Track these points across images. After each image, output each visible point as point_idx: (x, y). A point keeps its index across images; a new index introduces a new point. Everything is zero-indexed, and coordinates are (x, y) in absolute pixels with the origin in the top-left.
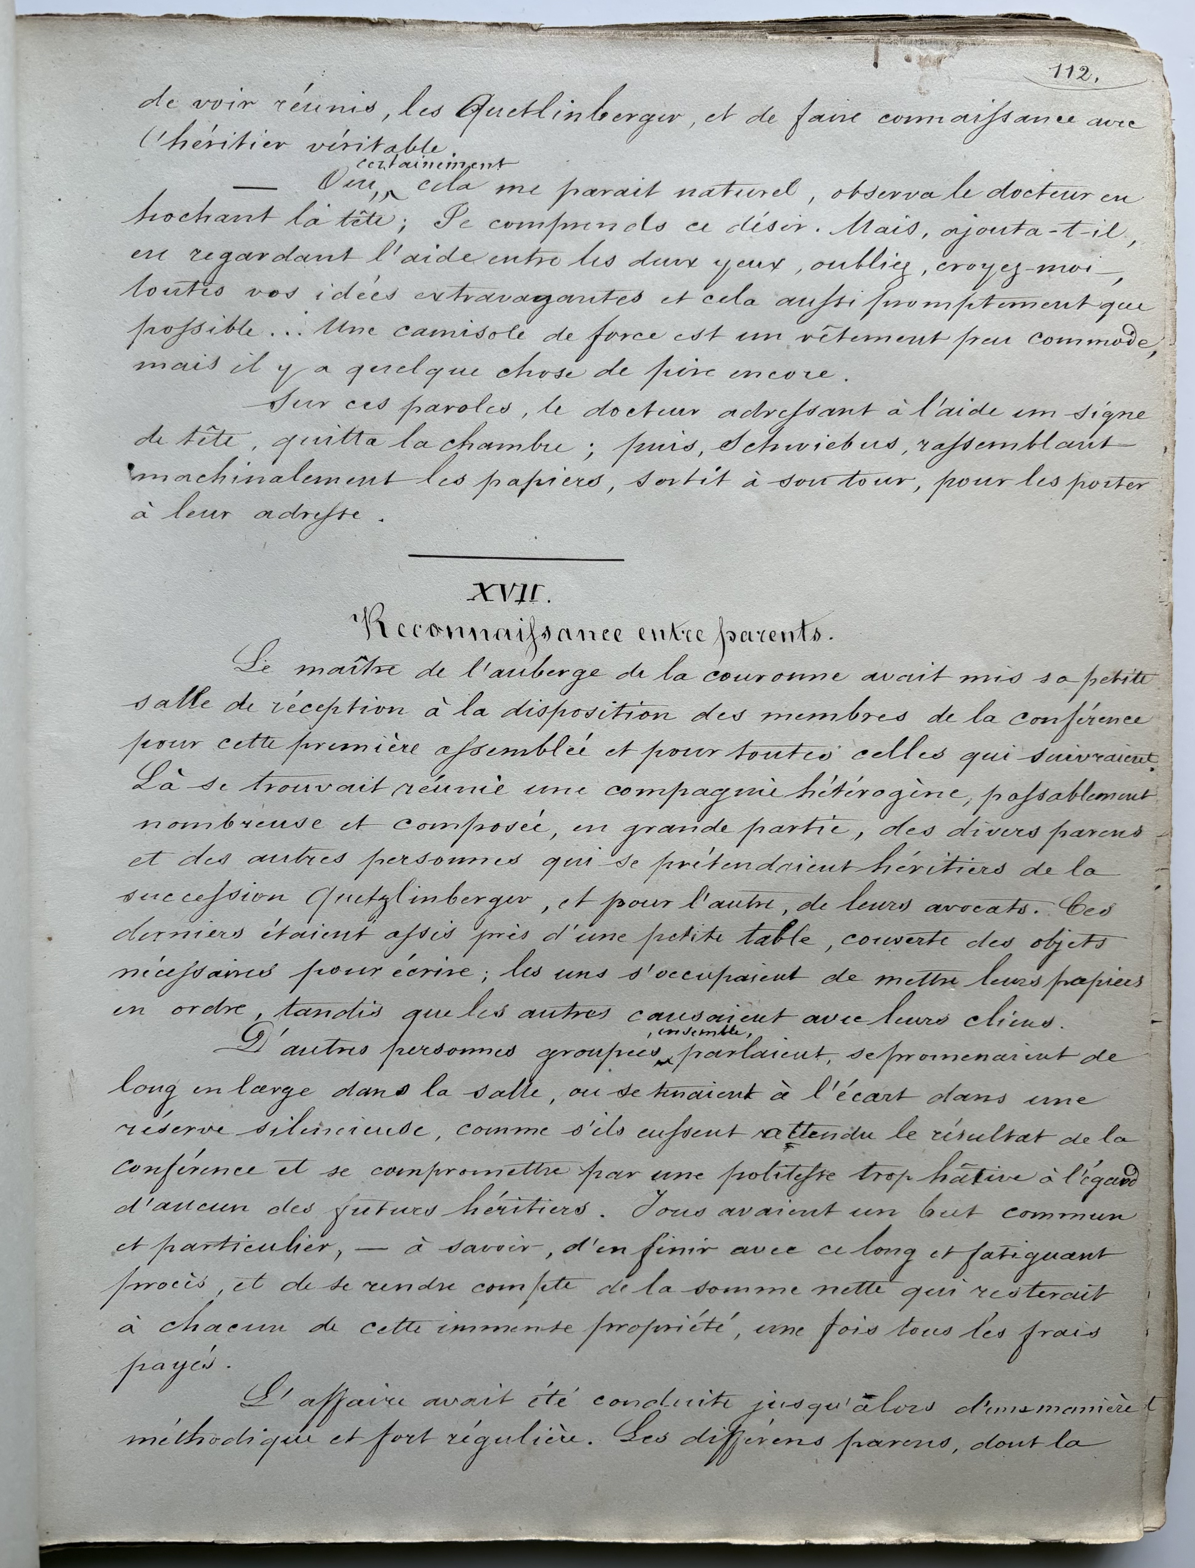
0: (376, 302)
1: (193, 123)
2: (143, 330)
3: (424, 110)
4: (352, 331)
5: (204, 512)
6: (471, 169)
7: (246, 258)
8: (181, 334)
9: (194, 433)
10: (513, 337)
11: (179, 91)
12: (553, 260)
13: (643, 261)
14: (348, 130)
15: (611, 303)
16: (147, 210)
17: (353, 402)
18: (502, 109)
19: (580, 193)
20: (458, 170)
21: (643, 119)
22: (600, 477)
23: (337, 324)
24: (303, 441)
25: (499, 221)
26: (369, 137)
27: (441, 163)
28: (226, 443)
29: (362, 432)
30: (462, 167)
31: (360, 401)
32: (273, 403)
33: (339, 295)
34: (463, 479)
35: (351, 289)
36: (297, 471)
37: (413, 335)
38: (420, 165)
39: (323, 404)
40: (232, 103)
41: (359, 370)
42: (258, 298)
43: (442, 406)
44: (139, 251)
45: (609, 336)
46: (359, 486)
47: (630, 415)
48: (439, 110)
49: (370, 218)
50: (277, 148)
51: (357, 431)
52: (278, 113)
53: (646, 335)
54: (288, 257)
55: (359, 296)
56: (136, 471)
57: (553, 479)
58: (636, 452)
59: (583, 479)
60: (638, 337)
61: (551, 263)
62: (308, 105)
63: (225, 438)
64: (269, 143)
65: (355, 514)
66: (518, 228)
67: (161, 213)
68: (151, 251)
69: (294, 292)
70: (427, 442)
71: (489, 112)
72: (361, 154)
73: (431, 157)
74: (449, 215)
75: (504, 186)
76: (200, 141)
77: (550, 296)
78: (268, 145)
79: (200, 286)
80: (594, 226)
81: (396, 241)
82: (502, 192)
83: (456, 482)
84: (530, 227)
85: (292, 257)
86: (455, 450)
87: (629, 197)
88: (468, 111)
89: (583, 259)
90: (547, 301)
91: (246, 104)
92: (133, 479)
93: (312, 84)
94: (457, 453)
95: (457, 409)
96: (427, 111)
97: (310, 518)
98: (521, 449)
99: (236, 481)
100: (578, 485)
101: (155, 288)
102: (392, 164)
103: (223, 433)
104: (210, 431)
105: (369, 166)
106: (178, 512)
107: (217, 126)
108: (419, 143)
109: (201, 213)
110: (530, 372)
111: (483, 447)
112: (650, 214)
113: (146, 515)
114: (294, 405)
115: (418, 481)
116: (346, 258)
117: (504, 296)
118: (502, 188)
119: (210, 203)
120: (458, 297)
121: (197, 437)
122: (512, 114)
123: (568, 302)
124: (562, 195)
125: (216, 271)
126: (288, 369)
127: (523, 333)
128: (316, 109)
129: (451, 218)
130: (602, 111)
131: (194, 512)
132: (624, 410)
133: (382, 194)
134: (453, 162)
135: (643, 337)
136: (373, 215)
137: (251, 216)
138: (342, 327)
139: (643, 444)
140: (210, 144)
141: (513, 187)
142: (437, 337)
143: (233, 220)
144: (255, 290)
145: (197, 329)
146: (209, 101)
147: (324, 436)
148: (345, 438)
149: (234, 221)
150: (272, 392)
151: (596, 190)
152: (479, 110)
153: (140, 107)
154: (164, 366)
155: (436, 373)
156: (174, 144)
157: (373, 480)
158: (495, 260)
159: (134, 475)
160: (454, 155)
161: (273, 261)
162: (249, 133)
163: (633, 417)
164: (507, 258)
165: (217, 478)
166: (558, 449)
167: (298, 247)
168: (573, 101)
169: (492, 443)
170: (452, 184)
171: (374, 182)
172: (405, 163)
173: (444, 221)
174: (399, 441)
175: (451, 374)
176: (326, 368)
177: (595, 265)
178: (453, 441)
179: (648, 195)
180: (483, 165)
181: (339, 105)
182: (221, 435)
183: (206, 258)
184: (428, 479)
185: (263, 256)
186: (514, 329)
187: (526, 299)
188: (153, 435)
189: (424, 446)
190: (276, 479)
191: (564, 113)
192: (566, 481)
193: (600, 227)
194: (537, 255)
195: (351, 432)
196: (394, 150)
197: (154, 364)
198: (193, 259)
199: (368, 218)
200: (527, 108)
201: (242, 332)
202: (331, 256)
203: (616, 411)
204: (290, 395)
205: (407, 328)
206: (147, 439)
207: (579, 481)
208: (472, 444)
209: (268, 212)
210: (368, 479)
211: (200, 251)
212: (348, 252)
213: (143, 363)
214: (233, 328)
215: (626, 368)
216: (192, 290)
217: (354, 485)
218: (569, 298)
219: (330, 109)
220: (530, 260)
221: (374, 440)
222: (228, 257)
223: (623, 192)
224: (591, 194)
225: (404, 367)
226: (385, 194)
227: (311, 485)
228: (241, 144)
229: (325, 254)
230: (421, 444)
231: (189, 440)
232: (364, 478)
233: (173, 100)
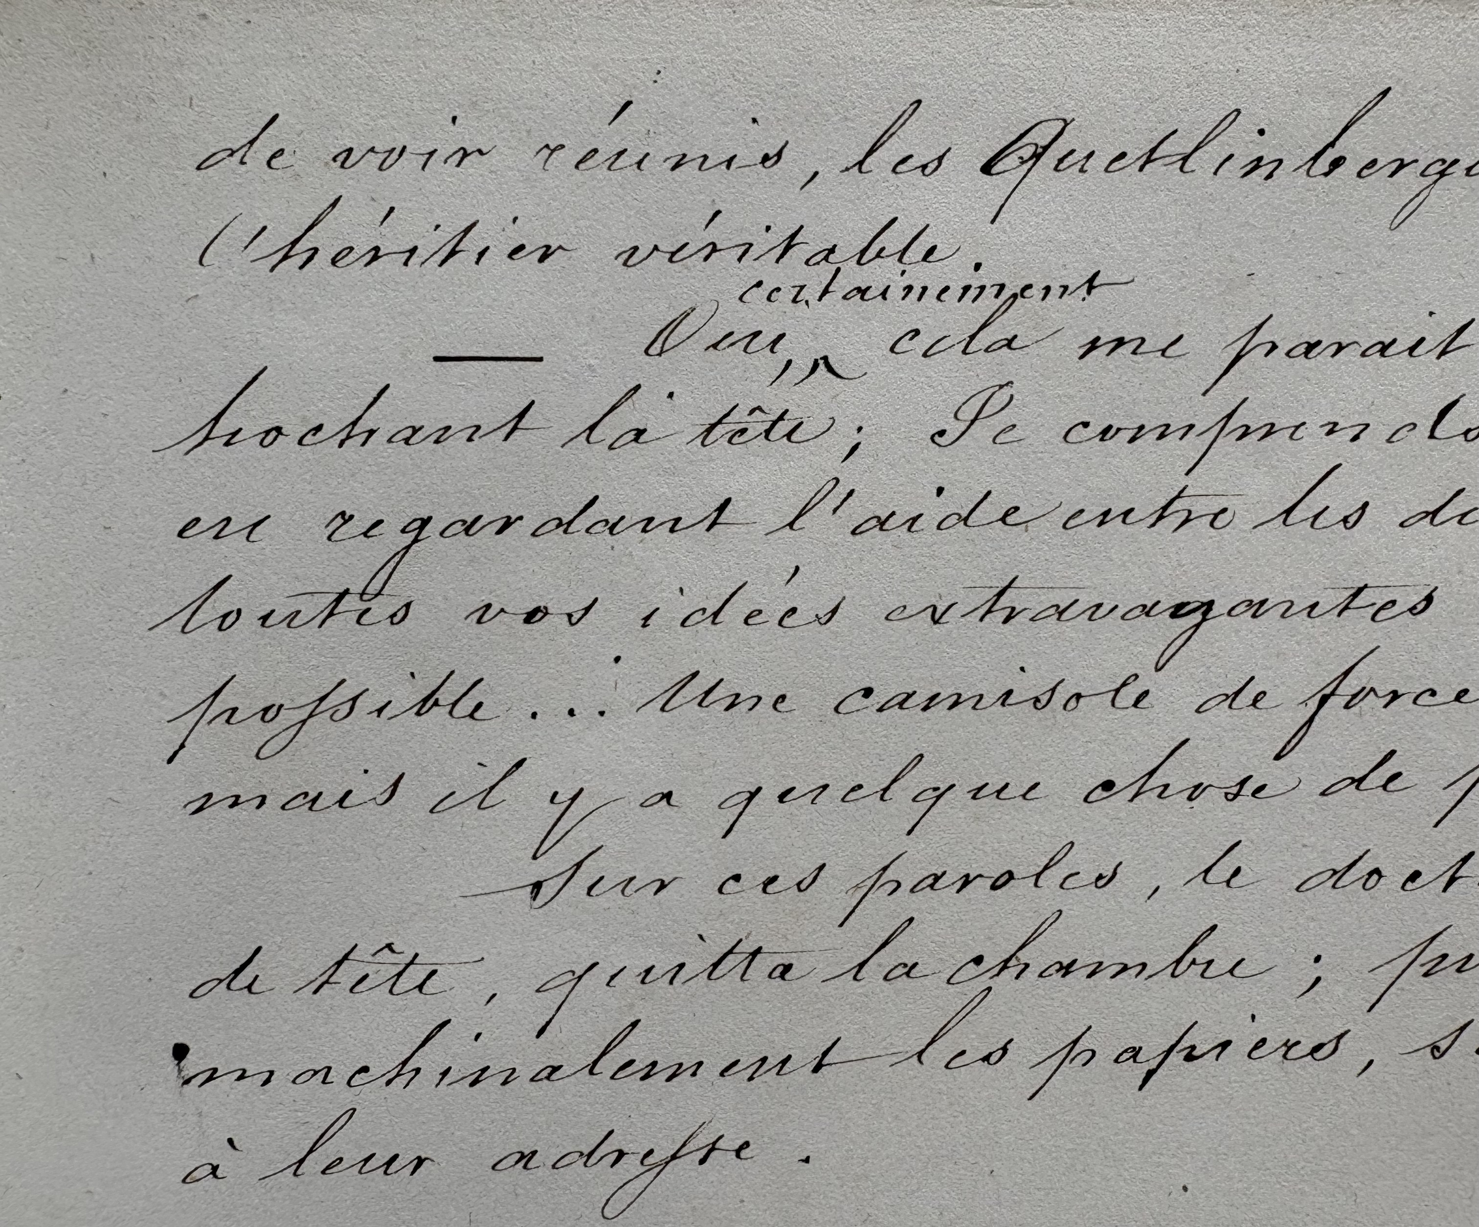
0: (790, 632)
1: (334, 205)
2: (209, 716)
3: (904, 161)
4: (732, 705)
5: (367, 1160)
6: (1020, 300)
7: (467, 531)
8: (304, 722)
9: (339, 964)
10: (1124, 704)
11: (299, 127)
12: (1216, 516)
13: (1435, 513)
14: (718, 212)
15: (1358, 618)
16: (217, 419)
17: (737, 878)
18: (1092, 154)
19: (1280, 352)
20: (989, 303)
21: (1431, 170)
22: (1340, 1038)
23: (696, 688)
24: (613, 977)
25: (1086, 425)
26: (768, 228)
27: (946, 289)
28: (420, 987)
29: (759, 951)
30: (997, 296)
31: (754, 877)
32: (537, 886)
33: (697, 617)
34: (1005, 1050)
35: (727, 601)
36: (598, 1052)
37: (880, 710)
38: (896, 293)
39: (663, 886)
40: (431, 154)
41: (750, 800)
42: (495, 626)
43: (953, 876)
44: (198, 520)
45: (1354, 696)
46: (751, 1079)
47: (1409, 886)
48: (940, 159)
49: (774, 423)
50: (541, 260)
51: (748, 947)
52: (545, 175)
53: (1446, 694)
54: (570, 523)
55: (749, 616)
56: (192, 1064)
57: (1225, 1045)
58: (1426, 975)
59: (1298, 1043)
60: (1426, 699)
61: (1212, 524)
62: (620, 154)
63: (416, 974)
64: (522, 247)
65: (741, 1148)
66: (1132, 440)
67: (253, 427)
68: (228, 520)
69: (587, 610)
70: (915, 965)
71: (1061, 161)
72: (750, 271)
73: (920, 274)
74: (968, 414)
75: (1098, 339)
76: (351, 249)
77: (1210, 604)
78: (521, 254)
79: (351, 603)
80: (1314, 430)
81: (837, 480)
82: (1094, 353)
83: (986, 1059)
84: (1162, 436)
85: (580, 524)
86: (985, 981)
87: (1397, 361)
88: (1011, 161)
89: (1288, 512)
90: (1205, 614)
91: (466, 155)
92: (187, 1082)
93: (628, 104)
94: (989, 989)
95: (990, 882)
96: (911, 163)
97: (631, 1165)
98: (1146, 973)
99: (447, 1080)
100: (1285, 1056)
101: (239, 612)
102: (826, 291)
103: (412, 962)
104: (379, 958)
105: (769, 299)
106: (301, 1161)
107: (392, 209)
108: (893, 241)
109: (354, 423)
110: (1166, 786)
111: (1052, 970)
112: (1451, 399)
113: (219, 1173)
114: (590, 889)
115: (895, 1059)
116: (714, 523)
117: (1099, 606)
118: (1094, 345)
119: (376, 400)
120: (989, 611)
121: (348, 974)
122: (1116, 165)
123: (1254, 616)
124: (1238, 357)
125: (392, 564)
126: (574, 799)
127: (1146, 693)
128: (639, 163)
129: (973, 422)
130: (1331, 155)
131: (341, 1159)
132: (1394, 876)
133: (803, 365)
134: (976, 284)
135: (1438, 699)
136: (781, 418)
137: (478, 428)
138: (708, 693)
139: (1444, 956)
140: (376, 254)
141: (1120, 342)
142: (939, 710)
143: (434, 438)
144: (488, 606)
145: (347, 707)
146: (372, 150)
147: (664, 963)
148: (715, 965)
149: (437, 442)
150: (535, 857)
151: (1319, 343)
152: (1036, 156)
153: (199, 168)
154: (262, 803)
155: (938, 798)
156: (286, 257)
157: (784, 1062)
158: (1078, 521)
159: (188, 1072)
160: (978, 267)
161: (533, 535)
162: (474, 225)
163: (1418, 893)
164: (1106, 513)
165: (398, 1075)
166: (1237, 972)
167: (596, 498)
168: (1261, 132)
169: (1074, 961)
170: (972, 337)
171: (782, 336)
172: (859, 289)
173: (954, 429)
174: (848, 967)
175: (974, 798)
176: (668, 796)
177: (1318, 524)
178: (978, 960)
179: (1444, 353)
180: (1048, 289)
181: (694, 153)
182: (408, 966)
183: (365, 534)
184: (920, 1054)
185: (508, 523)
186: (1124, 684)
187: (1153, 613)
188: (237, 972)
189: (908, 974)
190: (545, 1074)
191: (1242, 160)
192: (1256, 1047)
193: (1330, 432)
194: (1177, 505)
195: (730, 952)
196: (832, 258)
197: (238, 797)
198: (333, 538)
199: (767, 425)
200: (1153, 151)
201: (459, 711)
202: (677, 520)
203: (1375, 877)
204: (579, 865)
205: (868, 692)
206: (221, 981)
207: (1289, 1046)
208: (1027, 966)
209: (521, 416)
210: (772, 1062)
211: (351, 517)
212: (721, 509)
213: (209, 796)
214: (436, 703)
215: (1399, 775)
216: (331, 614)
217: (738, 1079)
218: (1257, 608)
219: (674, 161)
220: (1161, 518)
221: (788, 968)
222: (421, 528)
223: (1384, 348)
224: (1306, 354)
225: (860, 787)
226: (810, 365)
227: (631, 1083)
228: (453, 253)
229: (664, 515)
230: (901, 970)
231: (327, 982)
232: (764, 1060)
233: (282, 150)
